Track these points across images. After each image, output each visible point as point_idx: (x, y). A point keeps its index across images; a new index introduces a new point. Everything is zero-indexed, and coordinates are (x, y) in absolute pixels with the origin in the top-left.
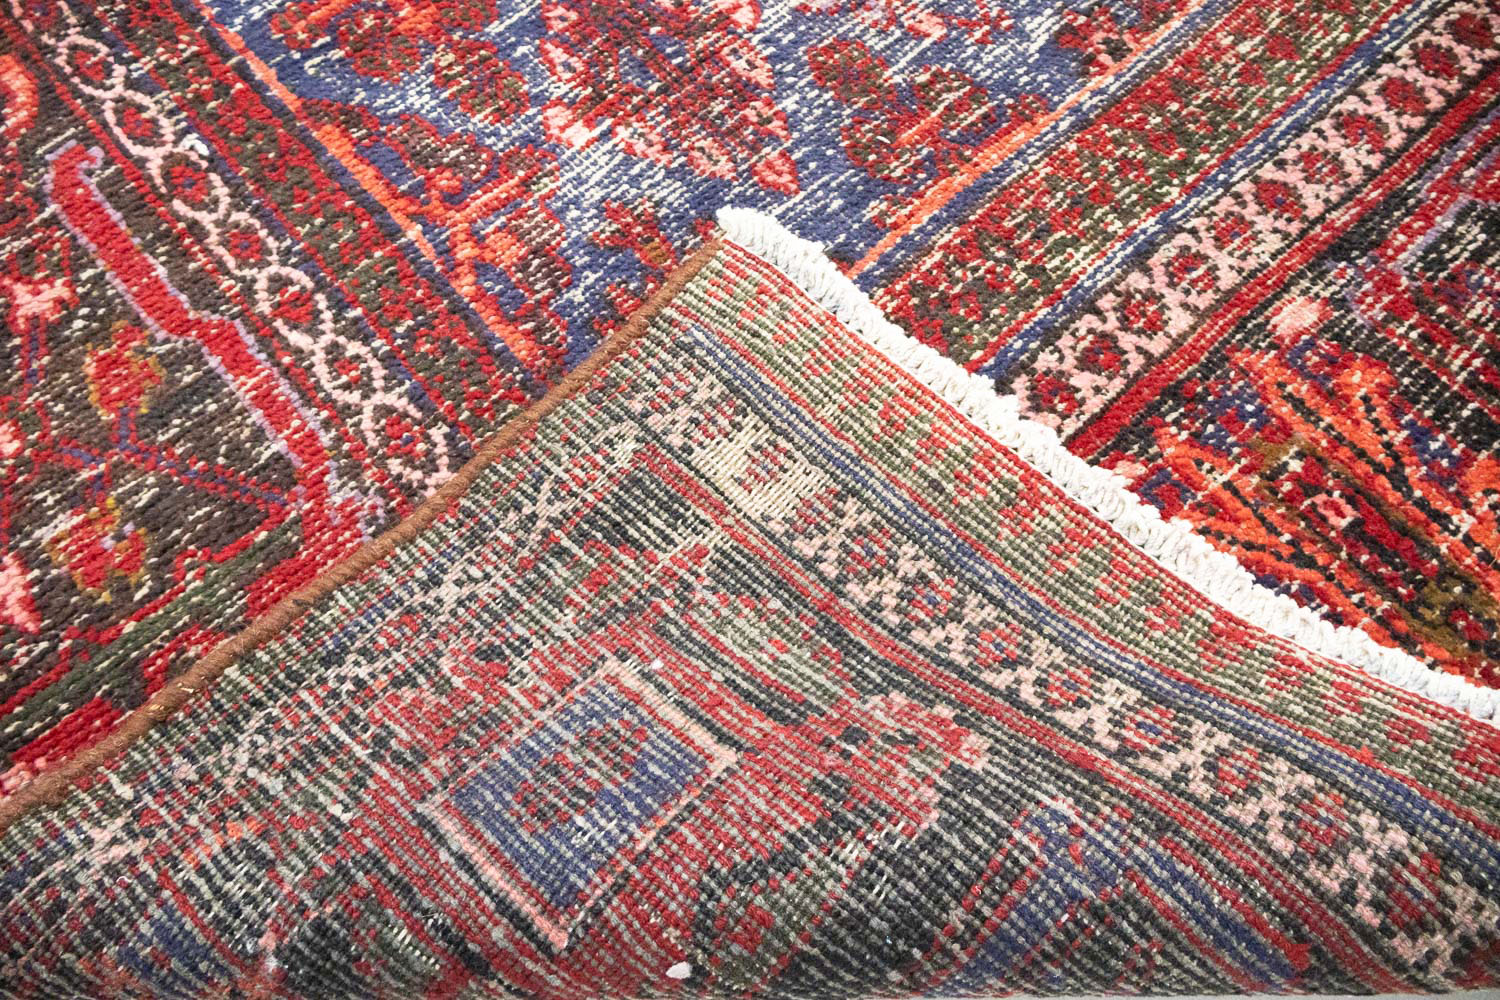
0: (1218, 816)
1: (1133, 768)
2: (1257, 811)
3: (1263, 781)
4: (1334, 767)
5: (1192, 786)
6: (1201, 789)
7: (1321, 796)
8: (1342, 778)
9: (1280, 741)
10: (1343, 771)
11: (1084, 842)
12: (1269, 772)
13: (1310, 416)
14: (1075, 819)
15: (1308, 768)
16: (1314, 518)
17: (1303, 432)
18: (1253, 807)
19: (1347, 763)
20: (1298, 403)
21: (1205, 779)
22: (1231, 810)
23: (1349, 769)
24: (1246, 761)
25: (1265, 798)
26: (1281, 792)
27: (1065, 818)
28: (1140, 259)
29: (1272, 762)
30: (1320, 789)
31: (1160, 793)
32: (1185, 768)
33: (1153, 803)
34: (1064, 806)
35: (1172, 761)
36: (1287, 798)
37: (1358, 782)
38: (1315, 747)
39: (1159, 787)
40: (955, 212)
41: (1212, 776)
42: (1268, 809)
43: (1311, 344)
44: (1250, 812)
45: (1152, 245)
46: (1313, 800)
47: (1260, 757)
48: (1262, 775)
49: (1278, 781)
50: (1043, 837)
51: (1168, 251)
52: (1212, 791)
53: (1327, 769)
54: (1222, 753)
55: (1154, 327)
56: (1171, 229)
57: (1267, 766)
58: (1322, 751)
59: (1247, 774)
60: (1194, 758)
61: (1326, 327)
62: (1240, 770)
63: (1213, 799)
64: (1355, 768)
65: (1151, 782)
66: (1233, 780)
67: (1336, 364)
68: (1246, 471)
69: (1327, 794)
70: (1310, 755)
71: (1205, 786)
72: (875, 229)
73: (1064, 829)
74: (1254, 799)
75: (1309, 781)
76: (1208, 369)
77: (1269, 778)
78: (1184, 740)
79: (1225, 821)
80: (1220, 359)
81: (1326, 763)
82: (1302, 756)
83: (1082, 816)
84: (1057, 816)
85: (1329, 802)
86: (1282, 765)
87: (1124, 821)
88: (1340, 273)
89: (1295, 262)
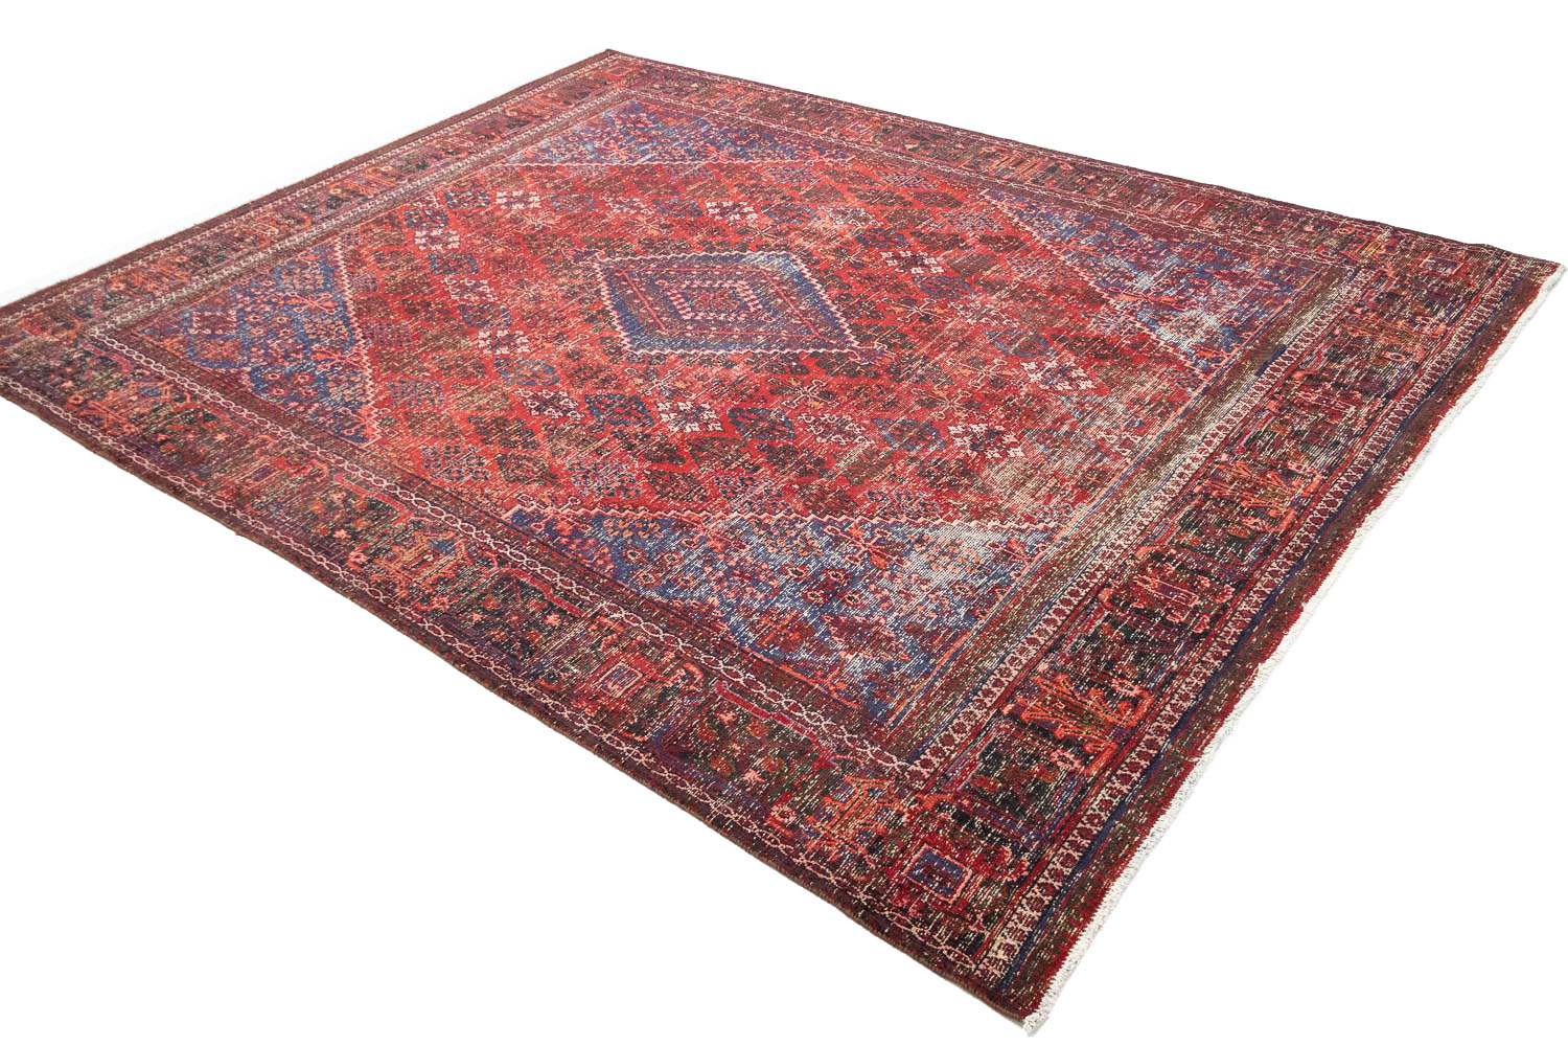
13: (1051, 688)
16: (1056, 708)
17: (1049, 691)
20: (1047, 686)
28: (1002, 661)
45: (1004, 658)
51: (1009, 658)
55: (1008, 676)
56: (1008, 653)
61: (1050, 668)
67: (1054, 676)
72: (933, 666)
76: (1024, 682)
80: (1027, 679)
88: (1052, 656)
89: (1040, 655)
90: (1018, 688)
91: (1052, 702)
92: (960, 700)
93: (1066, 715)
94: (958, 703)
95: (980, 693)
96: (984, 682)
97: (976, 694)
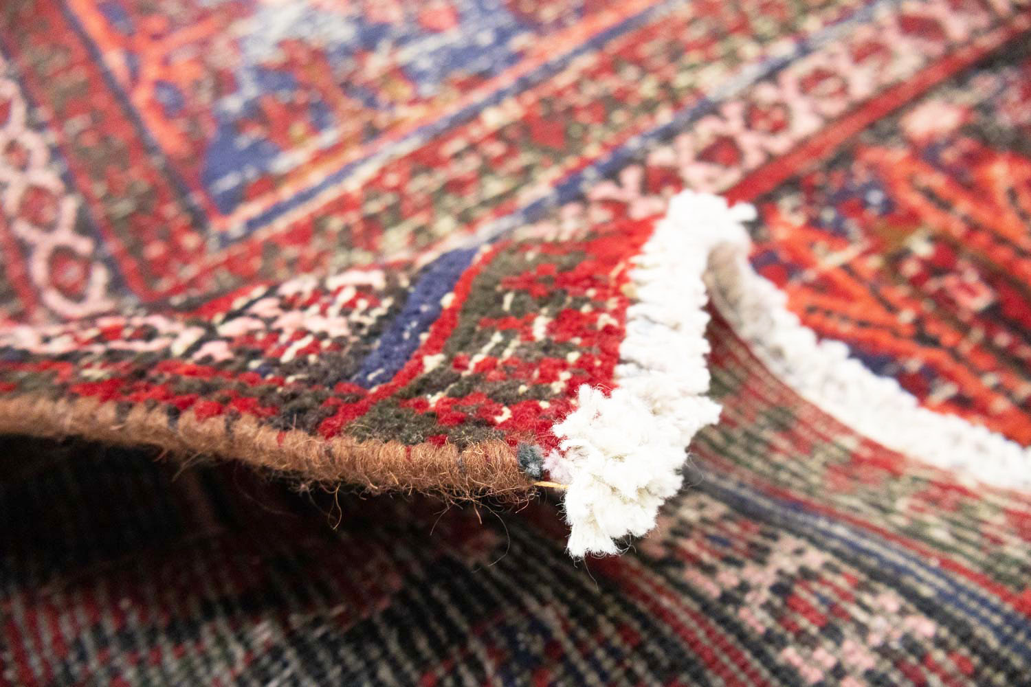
0: (767, 661)
1: (670, 580)
2: (830, 662)
3: (852, 620)
4: (974, 613)
5: (744, 613)
6: (755, 618)
7: (939, 655)
8: (981, 632)
9: (900, 570)
10: (985, 621)
11: (559, 669)
12: (866, 608)
13: (945, 205)
14: (559, 635)
15: (928, 608)
17: (934, 219)
18: (825, 656)
19: (995, 610)
20: (930, 194)
21: (767, 606)
22: (791, 654)
23: (997, 620)
24: (837, 590)
25: (848, 645)
26: (875, 640)
27: (546, 632)
28: (772, 75)
29: (874, 593)
30: (940, 643)
31: (694, 616)
32: (744, 587)
33: (678, 628)
34: (550, 616)
35: (729, 577)
36: (883, 651)
37: (1006, 641)
38: (951, 582)
39: (696, 607)
40: (596, 43)
41: (778, 602)
42: (850, 661)
43: (950, 142)
44: (818, 664)
45: (784, 65)
46: (924, 658)
47: (861, 586)
48: (855, 611)
49: (878, 623)
50: (508, 654)
52: (770, 622)
53: (960, 614)
54: (806, 575)
55: (778, 128)
57: (867, 599)
58: (960, 589)
59: (833, 607)
60: (761, 577)
61: (966, 129)
62: (824, 600)
63: (769, 637)
64: (1008, 619)
65: (687, 601)
66: (808, 611)
67: (973, 159)
68: (866, 253)
69: (950, 652)
70: (941, 593)
71: (761, 615)
73: (537, 647)
74: (829, 644)
75: (925, 628)
76: (831, 165)
77: (862, 616)
78: (759, 555)
79: (776, 671)
80: (845, 156)
81: (961, 606)
82: (926, 591)
83: (572, 635)
84: (538, 627)
85: (950, 666)
86: (890, 600)
87: (627, 649)
88: (983, 86)
89: (936, 75)
90: (794, 183)
91: (933, 268)
92: (542, 188)
93: (987, 345)
94: (527, 196)
95: (631, 177)
96: (668, 136)
97: (611, 173)
